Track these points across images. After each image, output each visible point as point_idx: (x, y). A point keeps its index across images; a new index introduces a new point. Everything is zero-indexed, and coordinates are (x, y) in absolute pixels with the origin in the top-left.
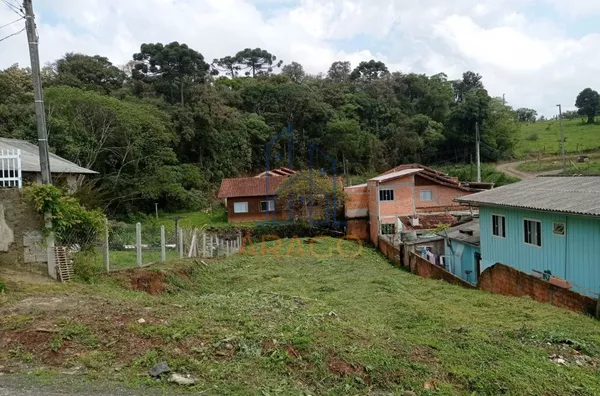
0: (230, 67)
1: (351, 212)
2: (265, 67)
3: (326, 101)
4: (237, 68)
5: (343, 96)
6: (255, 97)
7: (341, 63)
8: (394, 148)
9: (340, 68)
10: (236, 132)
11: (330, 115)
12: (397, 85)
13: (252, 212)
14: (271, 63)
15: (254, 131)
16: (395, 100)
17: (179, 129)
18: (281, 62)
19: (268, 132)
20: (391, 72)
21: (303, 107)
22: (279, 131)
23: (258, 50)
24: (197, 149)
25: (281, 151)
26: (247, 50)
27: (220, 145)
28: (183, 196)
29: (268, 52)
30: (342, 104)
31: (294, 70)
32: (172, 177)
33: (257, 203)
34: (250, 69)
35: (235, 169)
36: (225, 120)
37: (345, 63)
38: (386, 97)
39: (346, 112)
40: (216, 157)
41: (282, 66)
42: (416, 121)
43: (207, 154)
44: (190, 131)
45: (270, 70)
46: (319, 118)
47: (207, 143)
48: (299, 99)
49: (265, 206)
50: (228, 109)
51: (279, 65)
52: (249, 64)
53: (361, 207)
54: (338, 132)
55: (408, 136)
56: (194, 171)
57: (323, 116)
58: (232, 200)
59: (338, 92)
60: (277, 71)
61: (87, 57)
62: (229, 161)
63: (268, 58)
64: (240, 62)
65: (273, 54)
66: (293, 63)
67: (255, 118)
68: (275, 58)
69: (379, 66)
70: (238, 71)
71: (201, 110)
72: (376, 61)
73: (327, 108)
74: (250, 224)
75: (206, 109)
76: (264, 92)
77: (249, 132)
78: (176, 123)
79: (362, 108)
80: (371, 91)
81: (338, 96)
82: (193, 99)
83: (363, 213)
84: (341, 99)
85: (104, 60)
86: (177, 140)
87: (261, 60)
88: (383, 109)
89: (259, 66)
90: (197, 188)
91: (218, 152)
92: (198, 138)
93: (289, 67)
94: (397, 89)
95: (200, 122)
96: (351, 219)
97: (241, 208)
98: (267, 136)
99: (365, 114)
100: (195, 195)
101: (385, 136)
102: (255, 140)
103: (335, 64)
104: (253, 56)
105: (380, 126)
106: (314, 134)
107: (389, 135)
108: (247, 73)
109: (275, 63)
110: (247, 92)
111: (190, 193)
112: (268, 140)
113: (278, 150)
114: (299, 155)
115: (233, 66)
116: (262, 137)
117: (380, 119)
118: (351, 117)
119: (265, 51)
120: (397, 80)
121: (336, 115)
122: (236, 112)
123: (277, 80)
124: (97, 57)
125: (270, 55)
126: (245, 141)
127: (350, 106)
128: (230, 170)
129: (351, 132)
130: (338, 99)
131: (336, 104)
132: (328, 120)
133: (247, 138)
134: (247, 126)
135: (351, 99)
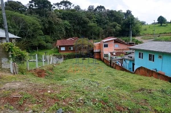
0: (58, 6)
2: (69, 6)
3: (87, 17)
4: (60, 6)
5: (92, 16)
6: (66, 15)
7: (92, 6)
8: (107, 32)
9: (91, 7)
10: (61, 26)
12: (108, 13)
13: (66, 50)
14: (71, 5)
15: (66, 26)
16: (107, 18)
17: (44, 25)
18: (74, 5)
19: (70, 26)
20: (106, 9)
21: (81, 19)
22: (73, 26)
25: (74, 32)
26: (63, 1)
27: (56, 30)
28: (45, 45)
29: (70, 2)
30: (92, 18)
31: (78, 8)
32: (42, 39)
33: (68, 47)
34: (64, 7)
35: (60, 37)
36: (57, 22)
37: (93, 6)
38: (105, 17)
40: (55, 34)
41: (74, 6)
42: (113, 24)
43: (52, 32)
44: (47, 25)
45: (70, 7)
46: (85, 23)
47: (52, 29)
48: (79, 17)
49: (70, 48)
50: (58, 19)
51: (73, 6)
52: (64, 5)
53: (98, 49)
54: (91, 27)
55: (111, 28)
56: (48, 38)
57: (86, 22)
58: (60, 46)
59: (91, 15)
60: (73, 8)
61: (14, 1)
62: (59, 35)
64: (61, 4)
66: (77, 6)
67: (66, 22)
68: (72, 3)
70: (61, 7)
71: (50, 19)
72: (102, 6)
73: (88, 19)
74: (66, 54)
75: (52, 19)
76: (69, 14)
77: (65, 26)
78: (43, 23)
79: (98, 20)
80: (100, 14)
81: (91, 16)
82: (48, 15)
83: (99, 51)
84: (92, 17)
85: (20, 3)
86: (43, 28)
87: (68, 4)
88: (104, 20)
89: (67, 6)
90: (49, 43)
91: (56, 32)
92: (49, 28)
94: (108, 15)
95: (50, 23)
96: (95, 53)
97: (63, 49)
98: (70, 28)
99: (99, 22)
100: (49, 45)
101: (104, 28)
102: (66, 29)
103: (90, 6)
104: (65, 3)
105: (103, 25)
106: (84, 27)
107: (105, 28)
108: (63, 8)
109: (72, 5)
110: (64, 14)
111: (47, 44)
112: (70, 29)
113: (73, 32)
114: (79, 33)
115: (59, 6)
116: (69, 28)
117: (103, 23)
118: (94, 22)
119: (69, 2)
120: (108, 12)
121: (90, 22)
122: (61, 20)
123: (73, 10)
124: (17, 2)
125: (71, 3)
126: (64, 29)
127: (94, 19)
128: (59, 37)
129: (95, 27)
130: (91, 17)
131: (90, 18)
132: (88, 23)
133: (64, 28)
134: (64, 24)
135: (95, 17)
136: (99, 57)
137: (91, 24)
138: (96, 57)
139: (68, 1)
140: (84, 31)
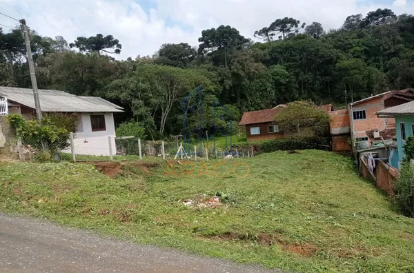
0: (267, 35)
1: (336, 130)
2: (293, 30)
3: (335, 47)
4: (272, 35)
5: (351, 42)
6: (280, 53)
7: (354, 17)
8: (396, 77)
9: (353, 20)
10: (262, 80)
11: (338, 58)
12: (403, 25)
13: (263, 134)
14: (297, 26)
15: (276, 78)
16: (399, 38)
17: (222, 82)
18: (304, 24)
19: (288, 77)
20: (397, 16)
21: (315, 55)
22: (297, 75)
23: (286, 18)
24: (236, 95)
26: (277, 20)
27: (252, 90)
28: (225, 125)
29: (294, 18)
30: (351, 48)
31: (316, 28)
33: (265, 127)
34: (281, 34)
35: (263, 105)
36: (254, 72)
37: (358, 15)
38: (389, 37)
39: (354, 53)
40: (249, 99)
41: (305, 27)
43: (243, 96)
44: (228, 83)
45: (297, 31)
46: (330, 61)
47: (242, 89)
48: (312, 49)
49: (271, 129)
50: (256, 64)
51: (303, 27)
52: (281, 30)
53: (344, 125)
54: (344, 70)
55: (410, 66)
56: (232, 108)
57: (332, 59)
58: (249, 126)
59: (347, 39)
60: (302, 31)
61: (173, 45)
62: (258, 100)
63: (294, 22)
64: (273, 30)
65: (297, 20)
66: (314, 23)
67: (278, 68)
68: (299, 22)
69: (386, 13)
70: (273, 37)
71: (236, 67)
72: (383, 9)
73: (336, 53)
74: (260, 142)
75: (239, 66)
76: (286, 48)
77: (273, 79)
78: (220, 79)
79: (367, 48)
80: (377, 33)
81: (347, 42)
83: (345, 130)
84: (350, 44)
85: (185, 45)
86: (221, 89)
87: (289, 26)
88: (386, 47)
89: (288, 30)
90: (233, 120)
91: (251, 95)
92: (233, 88)
93: (311, 27)
94: (402, 29)
95: (236, 76)
96: (335, 135)
97: (255, 131)
98: (287, 80)
99: (371, 53)
100: (232, 124)
101: (389, 69)
102: (278, 85)
103: (349, 17)
104: (283, 24)
105: (384, 61)
106: (325, 74)
107: (392, 67)
108: (280, 37)
109: (300, 25)
110: (273, 50)
111: (229, 123)
112: (289, 82)
113: (296, 89)
114: (314, 91)
115: (269, 34)
116: (283, 81)
117: (384, 56)
118: (358, 57)
119: (291, 19)
120: (402, 22)
121: (344, 57)
122: (261, 66)
124: (182, 44)
125: (295, 20)
126: (270, 85)
127: (357, 48)
128: (259, 106)
129: (354, 69)
130: (346, 45)
131: (345, 49)
132: (336, 62)
133: (272, 83)
134: (272, 75)
135: (358, 43)
136: (345, 147)
137: (346, 61)
138: (339, 147)
139: (289, 18)
140: (327, 83)
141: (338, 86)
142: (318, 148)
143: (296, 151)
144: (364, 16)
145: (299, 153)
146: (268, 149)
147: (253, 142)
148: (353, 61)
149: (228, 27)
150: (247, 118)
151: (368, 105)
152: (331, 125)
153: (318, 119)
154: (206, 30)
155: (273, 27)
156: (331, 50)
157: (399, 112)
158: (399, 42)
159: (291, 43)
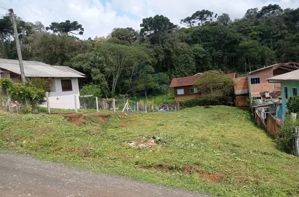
1: (238, 92)
2: (208, 19)
3: (239, 32)
4: (193, 22)
5: (250, 28)
6: (199, 35)
7: (252, 10)
8: (282, 54)
9: (252, 12)
10: (186, 55)
11: (241, 39)
12: (287, 16)
13: (186, 94)
14: (211, 16)
15: (197, 53)
16: (284, 25)
17: (157, 56)
18: (217, 14)
19: (204, 53)
20: (283, 9)
21: (224, 37)
22: (211, 51)
23: (204, 10)
24: (167, 65)
25: (212, 62)
26: (197, 12)
27: (178, 62)
29: (209, 11)
30: (250, 32)
31: (225, 18)
33: (188, 89)
34: (200, 22)
35: (186, 73)
36: (180, 49)
37: (255, 9)
38: (277, 25)
39: (252, 36)
40: (177, 68)
41: (217, 17)
42: (297, 36)
43: (172, 67)
44: (162, 57)
45: (211, 20)
46: (235, 42)
47: (171, 62)
48: (222, 33)
49: (192, 90)
50: (181, 44)
51: (216, 17)
52: (200, 19)
53: (244, 88)
54: (245, 48)
55: (291, 46)
56: (164, 76)
57: (236, 40)
58: (176, 88)
59: (247, 26)
60: (215, 20)
61: (122, 28)
62: (183, 70)
63: (209, 13)
64: (194, 19)
65: (211, 12)
66: (223, 14)
67: (197, 46)
68: (213, 13)
69: (275, 7)
70: (194, 24)
71: (167, 46)
72: (273, 4)
73: (239, 35)
74: (184, 100)
75: (169, 45)
76: (203, 32)
77: (194, 54)
78: (155, 54)
79: (262, 33)
80: (268, 22)
81: (247, 28)
82: (164, 41)
83: (245, 92)
84: (249, 29)
85: (130, 29)
86: (156, 61)
87: (205, 15)
88: (275, 32)
89: (205, 19)
91: (177, 66)
92: (166, 60)
93: (222, 17)
94: (286, 19)
95: (167, 52)
96: (238, 95)
97: (181, 92)
98: (204, 55)
99: (264, 36)
101: (277, 47)
102: (197, 58)
103: (249, 10)
104: (201, 15)
105: (273, 42)
106: (232, 51)
107: (279, 46)
108: (199, 24)
109: (213, 15)
110: (194, 34)
112: (205, 57)
113: (210, 61)
114: (223, 63)
115: (191, 21)
116: (201, 56)
117: (273, 38)
118: (255, 39)
119: (207, 11)
120: (287, 13)
121: (245, 39)
122: (185, 45)
123: (214, 24)
124: (128, 28)
126: (192, 59)
127: (255, 33)
128: (184, 74)
129: (252, 47)
130: (247, 30)
131: (245, 33)
132: (239, 42)
133: (193, 57)
134: (193, 51)
135: (255, 29)
136: (245, 104)
137: (246, 42)
138: (240, 103)
139: (206, 10)
140: (232, 57)
141: (240, 60)
142: (225, 104)
143: (210, 106)
144: (260, 9)
145: (212, 108)
146: (189, 105)
147: (179, 100)
148: (251, 42)
149: (162, 16)
150: (175, 82)
151: (261, 73)
152: (235, 88)
153: (225, 84)
154: (145, 18)
155: (194, 17)
156: (236, 34)
157: (284, 79)
158: (284, 29)
159: (207, 28)
